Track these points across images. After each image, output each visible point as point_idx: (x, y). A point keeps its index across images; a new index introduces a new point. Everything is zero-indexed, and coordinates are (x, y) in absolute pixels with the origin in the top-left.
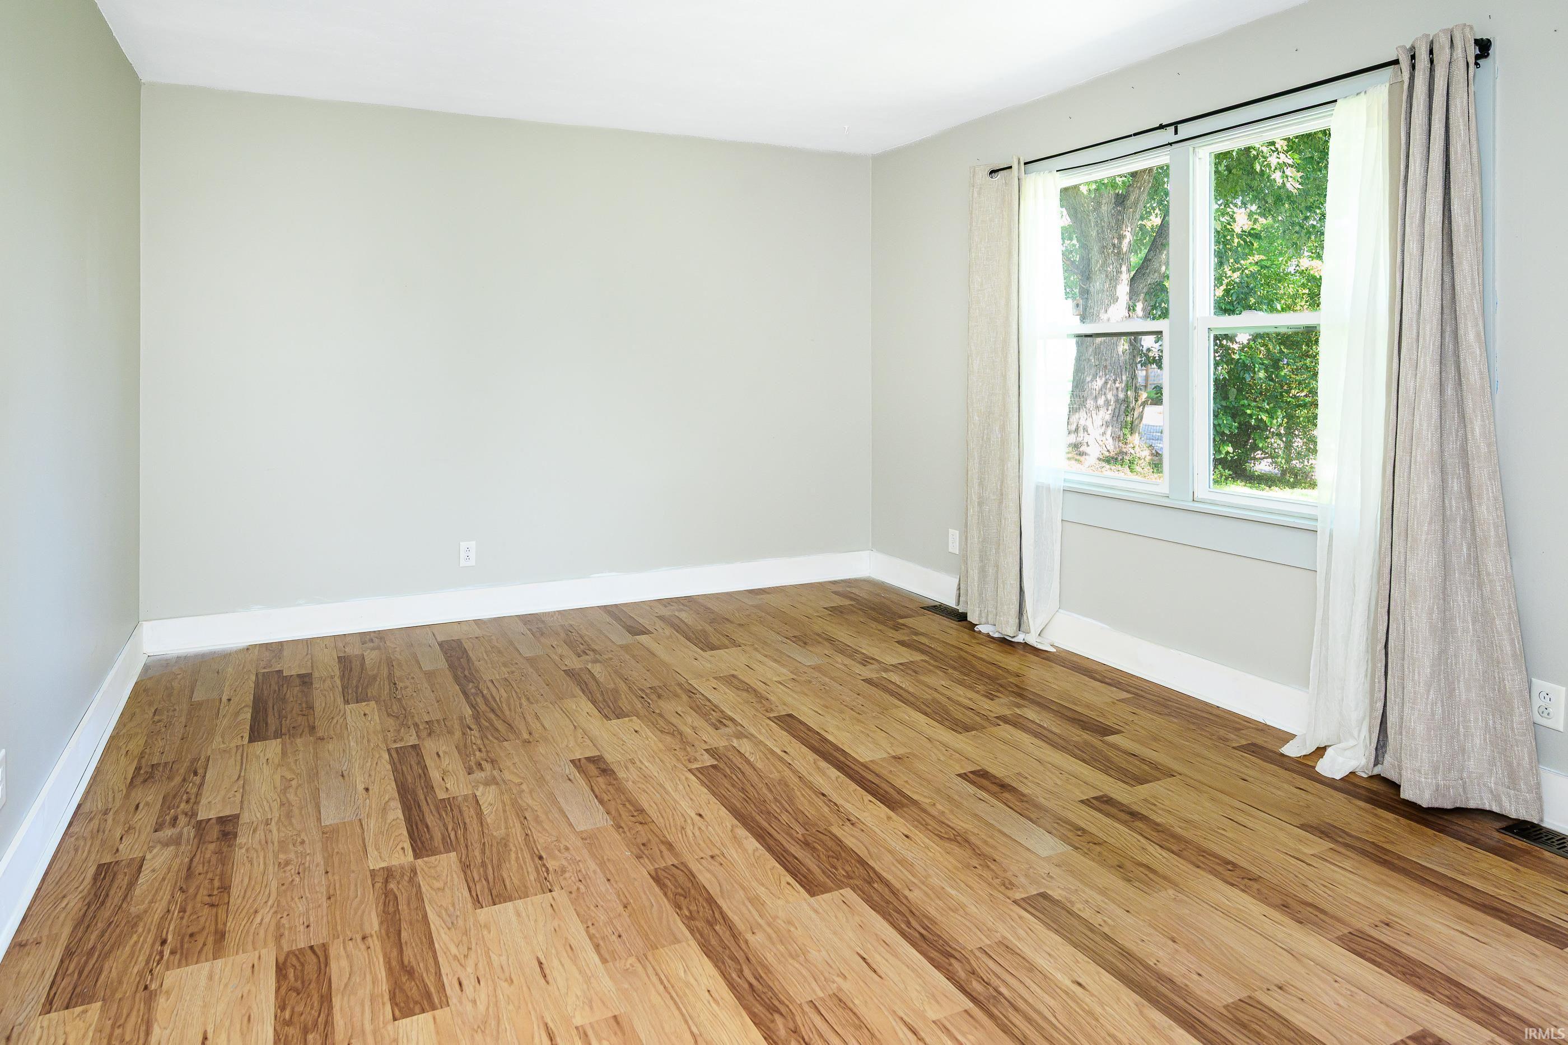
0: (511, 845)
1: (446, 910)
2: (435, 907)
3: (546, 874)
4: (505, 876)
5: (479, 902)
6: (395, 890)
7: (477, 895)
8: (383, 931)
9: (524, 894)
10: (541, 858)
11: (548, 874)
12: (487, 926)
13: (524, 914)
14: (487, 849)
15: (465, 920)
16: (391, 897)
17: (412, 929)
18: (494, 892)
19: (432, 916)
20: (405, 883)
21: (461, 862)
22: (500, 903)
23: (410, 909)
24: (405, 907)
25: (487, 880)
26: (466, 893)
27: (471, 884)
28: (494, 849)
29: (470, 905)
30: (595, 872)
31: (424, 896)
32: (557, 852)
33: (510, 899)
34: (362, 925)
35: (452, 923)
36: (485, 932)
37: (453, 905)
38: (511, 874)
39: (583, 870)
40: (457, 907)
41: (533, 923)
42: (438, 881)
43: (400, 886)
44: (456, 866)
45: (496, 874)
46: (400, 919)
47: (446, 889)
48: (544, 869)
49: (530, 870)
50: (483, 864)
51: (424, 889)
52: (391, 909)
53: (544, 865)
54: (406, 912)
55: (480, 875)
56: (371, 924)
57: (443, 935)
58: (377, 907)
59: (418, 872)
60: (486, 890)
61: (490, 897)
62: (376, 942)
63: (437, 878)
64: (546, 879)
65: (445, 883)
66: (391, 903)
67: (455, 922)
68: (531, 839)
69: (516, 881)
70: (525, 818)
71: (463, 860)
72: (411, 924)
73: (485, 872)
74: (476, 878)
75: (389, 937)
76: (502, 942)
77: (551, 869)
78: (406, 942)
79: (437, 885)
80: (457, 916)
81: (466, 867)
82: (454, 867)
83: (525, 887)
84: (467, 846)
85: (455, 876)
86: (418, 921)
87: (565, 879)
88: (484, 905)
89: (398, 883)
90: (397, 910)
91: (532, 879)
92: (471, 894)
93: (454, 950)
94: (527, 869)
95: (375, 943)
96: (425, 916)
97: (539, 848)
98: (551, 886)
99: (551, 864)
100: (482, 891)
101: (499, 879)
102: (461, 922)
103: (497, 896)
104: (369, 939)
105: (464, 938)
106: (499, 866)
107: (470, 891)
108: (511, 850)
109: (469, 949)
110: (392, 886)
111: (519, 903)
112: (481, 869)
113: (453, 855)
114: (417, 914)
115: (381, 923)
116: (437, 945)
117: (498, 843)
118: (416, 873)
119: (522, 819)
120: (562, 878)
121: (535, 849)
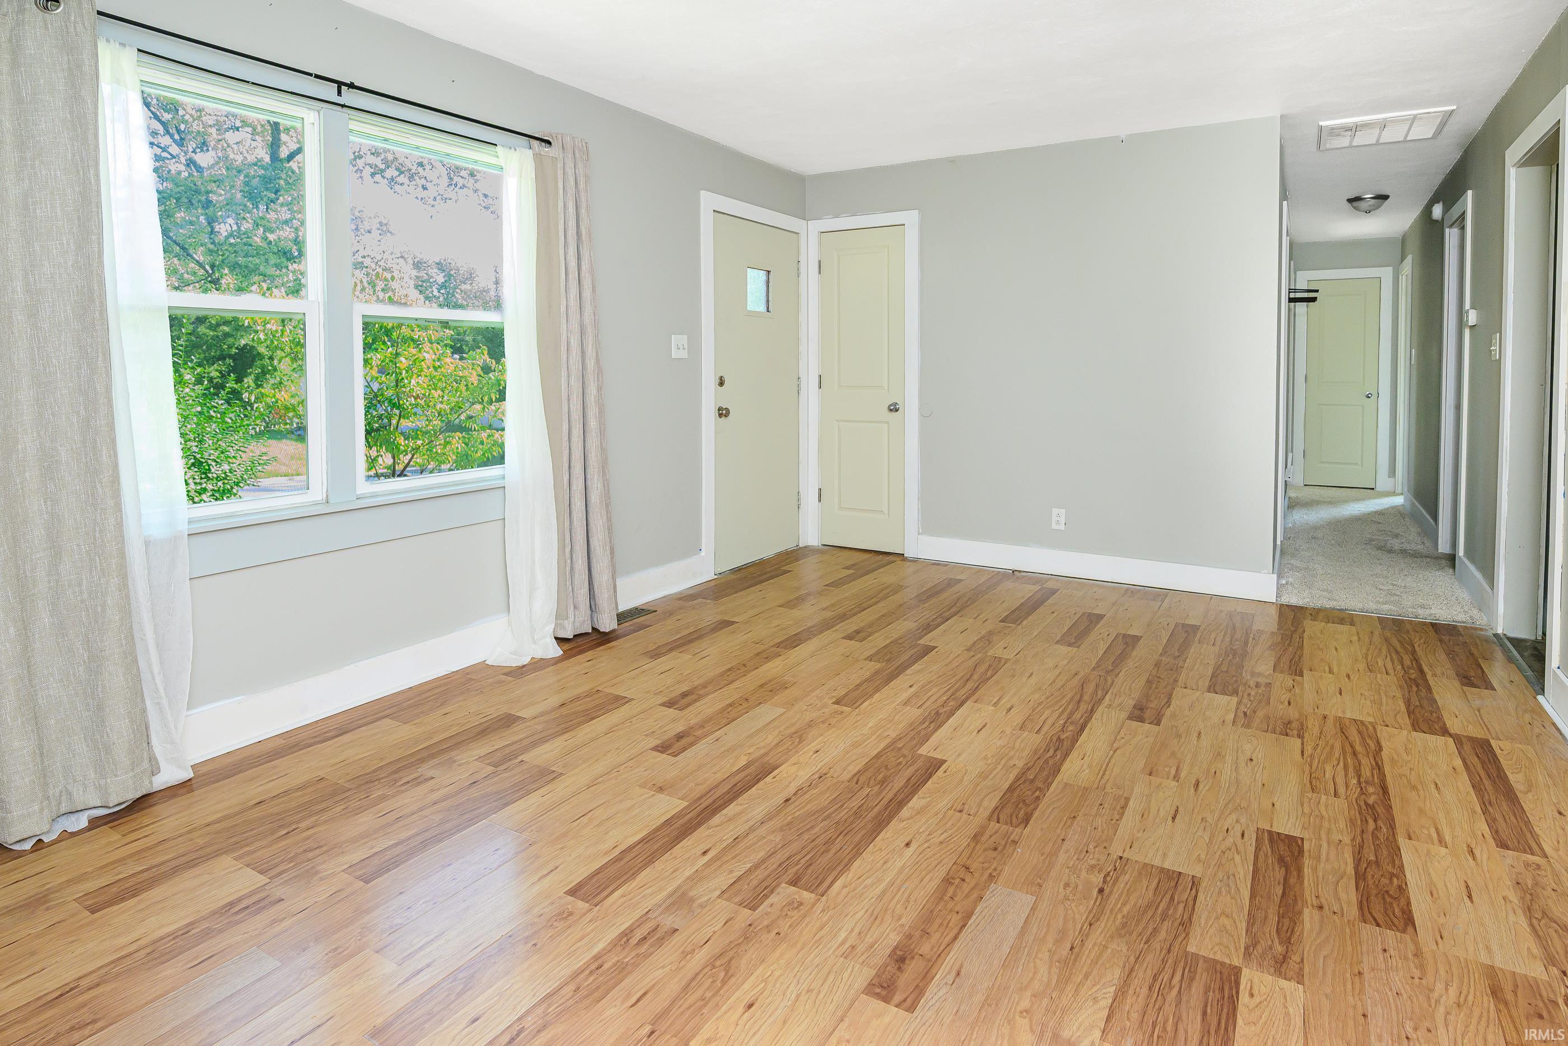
0: (1118, 922)
1: (1229, 892)
2: (1239, 900)
3: (1111, 874)
4: (1151, 893)
5: (1193, 882)
6: (1276, 941)
7: (1191, 889)
8: (1300, 903)
9: (1146, 868)
10: (1101, 891)
11: (1109, 873)
12: (1199, 859)
13: (1160, 853)
14: (1149, 933)
15: (1215, 874)
16: (1283, 934)
17: (1269, 892)
18: (1173, 884)
19: (1246, 894)
20: (1262, 942)
21: (1187, 934)
22: (1174, 872)
23: (1266, 912)
24: (1271, 916)
25: (1172, 899)
26: (1201, 897)
27: (1191, 903)
28: (1140, 928)
29: (1204, 884)
30: (1067, 852)
31: (1246, 917)
32: (1080, 887)
33: (1162, 870)
34: (1322, 922)
35: (1229, 878)
36: (1203, 857)
37: (1220, 893)
38: (1145, 891)
39: (1075, 858)
40: (1217, 890)
41: (1158, 844)
42: (1224, 926)
43: (1270, 943)
44: (1196, 932)
45: (1159, 899)
46: (1279, 907)
47: (1219, 911)
48: (1108, 879)
49: (1122, 886)
50: (1164, 917)
51: (1244, 925)
52: (1286, 922)
53: (1105, 882)
54: (1270, 911)
55: (1175, 909)
56: (1311, 917)
57: (1242, 872)
58: (1302, 932)
59: (1243, 950)
60: (1180, 888)
61: (1180, 882)
62: (1309, 899)
63: (1223, 929)
64: (1115, 870)
65: (1217, 918)
66: (1285, 928)
67: (1225, 877)
68: (1090, 918)
69: (1145, 883)
70: (1072, 948)
71: (1183, 935)
72: (1269, 898)
73: (1168, 907)
74: (1181, 906)
75: (1295, 896)
76: (1193, 844)
77: (1102, 875)
78: (1279, 884)
79: (1227, 922)
80: (1221, 881)
81: (1186, 925)
82: (1199, 931)
83: (1140, 873)
84: (1169, 951)
85: (1203, 922)
86: (1262, 897)
87: (1098, 860)
88: (1190, 878)
89: (1271, 948)
90: (1281, 917)
91: (1127, 876)
92: (1197, 893)
93: (1237, 858)
94: (1124, 888)
95: (1309, 896)
96: (1253, 896)
97: (1092, 902)
98: (1116, 862)
99: (1097, 879)
100: (1184, 890)
101: (1160, 893)
102: (1220, 875)
103: (1173, 879)
104: (1315, 904)
105: (1223, 862)
106: (1149, 906)
107: (1196, 896)
108: (1123, 917)
109: (1224, 852)
110: (1279, 949)
111: (1157, 862)
112: (1170, 912)
113: (1192, 949)
114: (1260, 903)
115: (1300, 913)
116: (1251, 869)
117: (1131, 934)
118: (1247, 948)
119: (1076, 950)
120: (1100, 863)
121: (1098, 903)
